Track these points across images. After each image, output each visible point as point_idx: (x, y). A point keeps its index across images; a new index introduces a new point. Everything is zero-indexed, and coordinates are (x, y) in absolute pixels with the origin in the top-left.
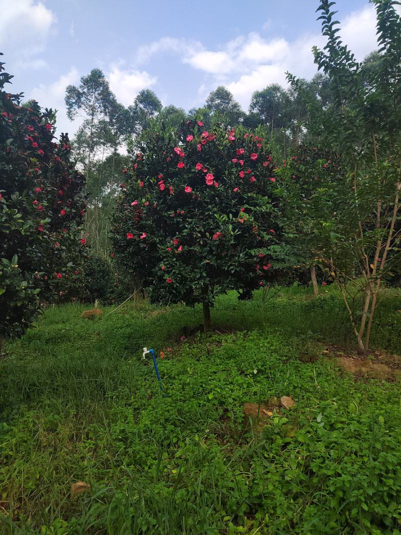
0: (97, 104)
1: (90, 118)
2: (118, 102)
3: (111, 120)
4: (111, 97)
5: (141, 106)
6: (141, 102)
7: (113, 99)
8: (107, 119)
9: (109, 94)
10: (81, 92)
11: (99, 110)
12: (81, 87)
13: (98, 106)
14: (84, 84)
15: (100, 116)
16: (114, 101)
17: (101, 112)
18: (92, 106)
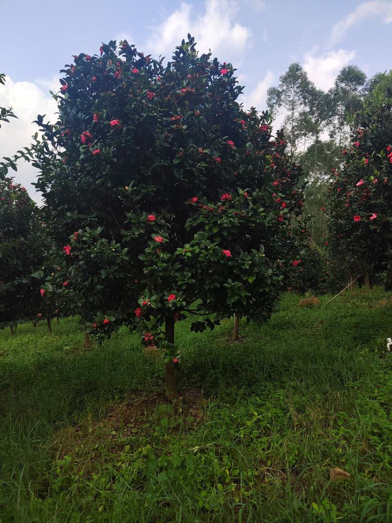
0: (296, 98)
1: (290, 113)
2: (317, 89)
3: (311, 109)
4: (310, 86)
5: (343, 85)
6: (342, 81)
7: (312, 88)
8: (307, 109)
9: (308, 83)
10: (281, 91)
11: (299, 102)
12: (280, 86)
13: (298, 99)
14: (283, 82)
15: (300, 109)
16: (313, 89)
17: (301, 104)
18: (292, 100)
